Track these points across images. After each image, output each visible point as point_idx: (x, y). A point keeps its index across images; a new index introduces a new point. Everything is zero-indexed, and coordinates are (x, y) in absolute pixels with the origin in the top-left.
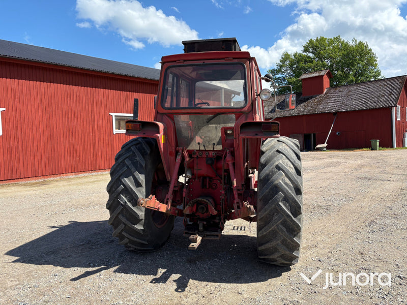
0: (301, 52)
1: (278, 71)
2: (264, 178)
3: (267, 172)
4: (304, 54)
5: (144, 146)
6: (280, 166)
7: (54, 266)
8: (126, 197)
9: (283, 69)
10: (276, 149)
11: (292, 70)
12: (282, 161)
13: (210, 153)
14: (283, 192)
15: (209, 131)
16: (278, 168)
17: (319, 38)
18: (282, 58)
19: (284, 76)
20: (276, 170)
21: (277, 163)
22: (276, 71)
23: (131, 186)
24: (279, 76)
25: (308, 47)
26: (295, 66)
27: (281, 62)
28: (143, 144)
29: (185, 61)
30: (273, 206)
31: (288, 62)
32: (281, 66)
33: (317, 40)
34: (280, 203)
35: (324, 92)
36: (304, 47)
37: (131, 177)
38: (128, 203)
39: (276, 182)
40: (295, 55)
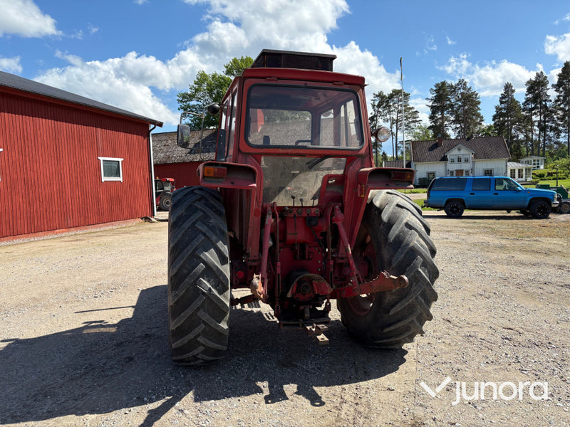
0: (223, 74)
1: (191, 97)
2: (393, 240)
3: (397, 232)
4: (227, 76)
5: (212, 202)
6: (410, 223)
7: (77, 415)
8: (208, 281)
9: (200, 94)
10: (395, 203)
11: (211, 96)
12: (408, 217)
13: (313, 210)
14: (422, 256)
15: (306, 180)
16: (408, 226)
17: (245, 58)
18: (197, 78)
19: (201, 104)
20: (406, 229)
21: (405, 221)
22: (189, 95)
23: (216, 264)
24: (193, 103)
25: (231, 68)
26: (215, 92)
27: (195, 84)
28: (209, 199)
29: (279, 79)
30: (412, 274)
31: (205, 86)
32: (197, 90)
33: (242, 60)
34: (420, 270)
35: (259, 131)
36: (227, 67)
37: (212, 250)
38: (213, 290)
39: (411, 245)
40: (214, 76)
